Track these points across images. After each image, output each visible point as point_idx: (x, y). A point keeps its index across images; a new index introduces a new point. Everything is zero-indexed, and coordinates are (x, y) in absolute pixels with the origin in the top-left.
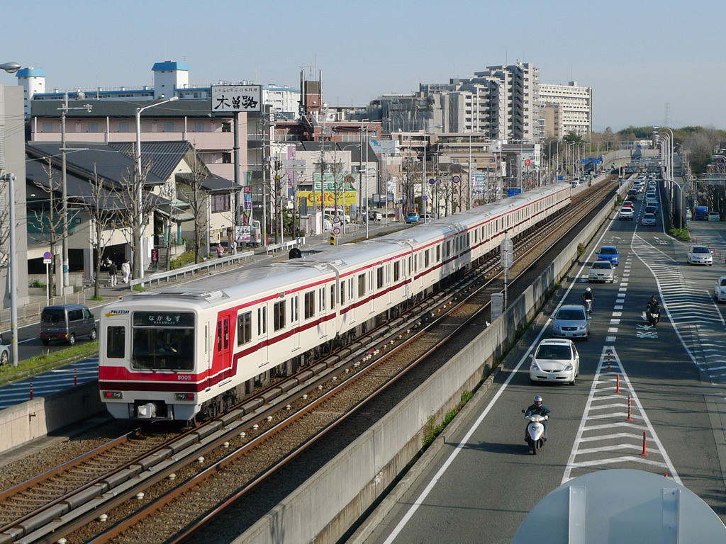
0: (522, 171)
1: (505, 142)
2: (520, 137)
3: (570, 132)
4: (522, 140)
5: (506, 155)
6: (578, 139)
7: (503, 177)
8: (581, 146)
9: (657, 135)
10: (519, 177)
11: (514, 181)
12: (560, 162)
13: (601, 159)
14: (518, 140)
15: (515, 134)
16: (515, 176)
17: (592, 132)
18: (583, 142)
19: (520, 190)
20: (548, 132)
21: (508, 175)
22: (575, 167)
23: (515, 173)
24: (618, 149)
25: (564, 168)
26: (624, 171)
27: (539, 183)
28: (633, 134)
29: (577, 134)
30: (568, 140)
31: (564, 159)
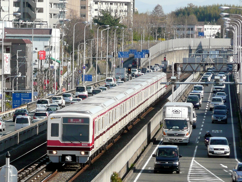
0: (34, 67)
1: (10, 25)
2: (31, 18)
3: (102, 11)
4: (34, 23)
5: (10, 44)
6: (114, 22)
7: (6, 76)
8: (119, 33)
9: (228, 19)
10: (30, 76)
11: (23, 81)
12: (88, 54)
13: (147, 52)
14: (28, 23)
15: (24, 13)
16: (24, 74)
17: (136, 13)
18: (121, 26)
19: (30, 95)
20: (72, 11)
21: (14, 73)
22: (110, 64)
23: (23, 70)
24: (172, 37)
25: (94, 62)
26: (179, 69)
27: (58, 85)
28: (194, 17)
29: (113, 14)
30: (100, 24)
31: (94, 50)
